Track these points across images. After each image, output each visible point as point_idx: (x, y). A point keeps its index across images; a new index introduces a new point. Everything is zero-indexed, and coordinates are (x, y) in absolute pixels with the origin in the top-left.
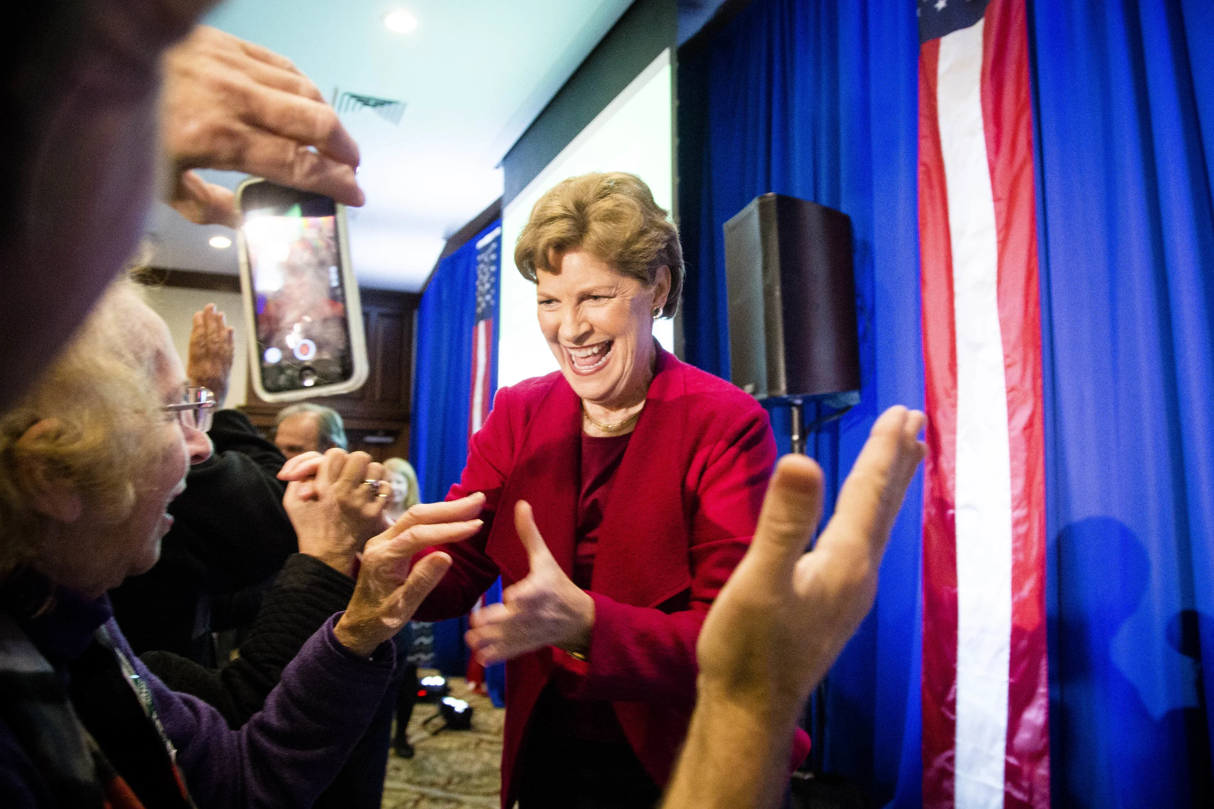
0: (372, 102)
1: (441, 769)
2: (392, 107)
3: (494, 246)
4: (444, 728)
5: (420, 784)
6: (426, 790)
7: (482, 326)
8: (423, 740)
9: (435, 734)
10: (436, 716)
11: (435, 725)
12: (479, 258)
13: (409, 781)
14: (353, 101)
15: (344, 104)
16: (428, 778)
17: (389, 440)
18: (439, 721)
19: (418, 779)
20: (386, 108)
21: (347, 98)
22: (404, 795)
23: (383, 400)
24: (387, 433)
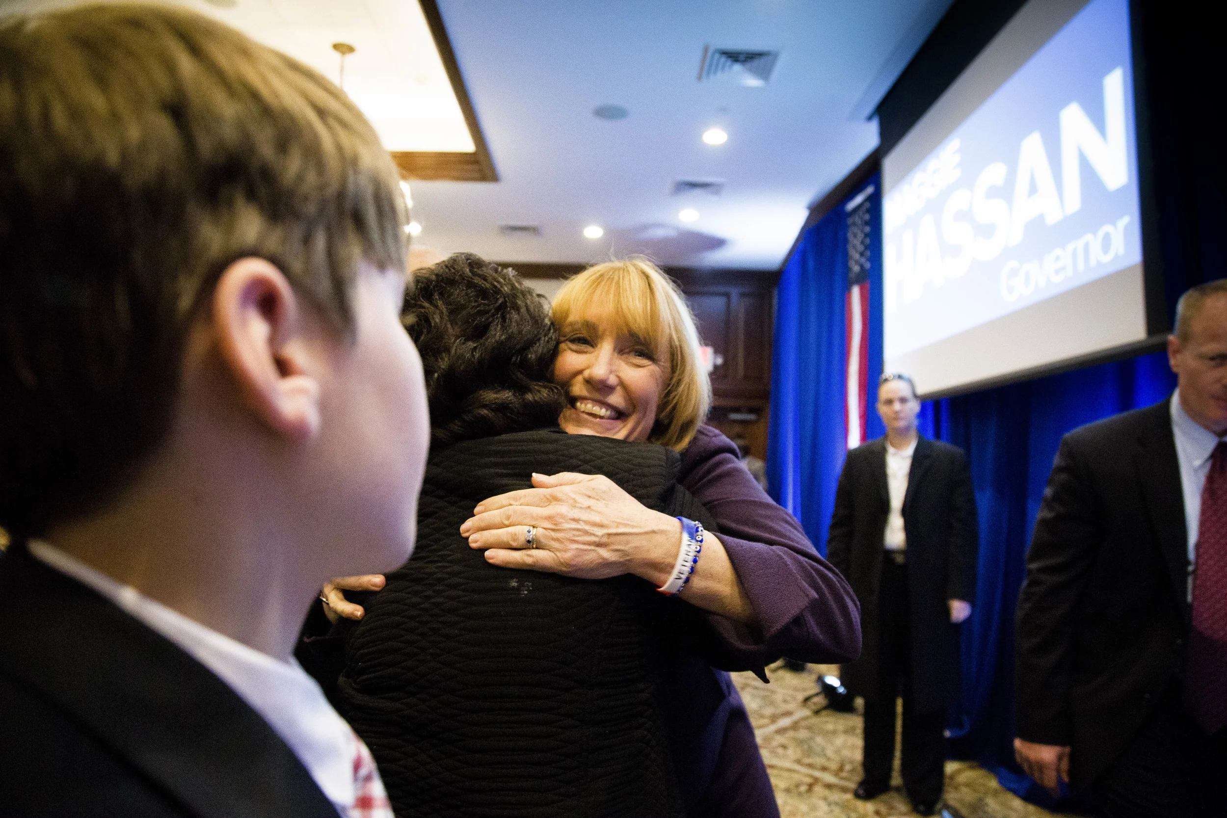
0: (742, 57)
1: (830, 753)
2: (762, 61)
3: (868, 205)
4: (826, 708)
5: (810, 766)
6: (817, 774)
7: (856, 293)
8: (805, 718)
9: (817, 712)
10: (817, 695)
11: (815, 704)
12: (850, 221)
13: (798, 762)
14: (723, 59)
15: (715, 62)
16: (819, 761)
17: (751, 417)
18: (820, 700)
19: (807, 761)
20: (756, 62)
21: (717, 56)
22: (796, 777)
23: (746, 377)
24: (751, 411)
